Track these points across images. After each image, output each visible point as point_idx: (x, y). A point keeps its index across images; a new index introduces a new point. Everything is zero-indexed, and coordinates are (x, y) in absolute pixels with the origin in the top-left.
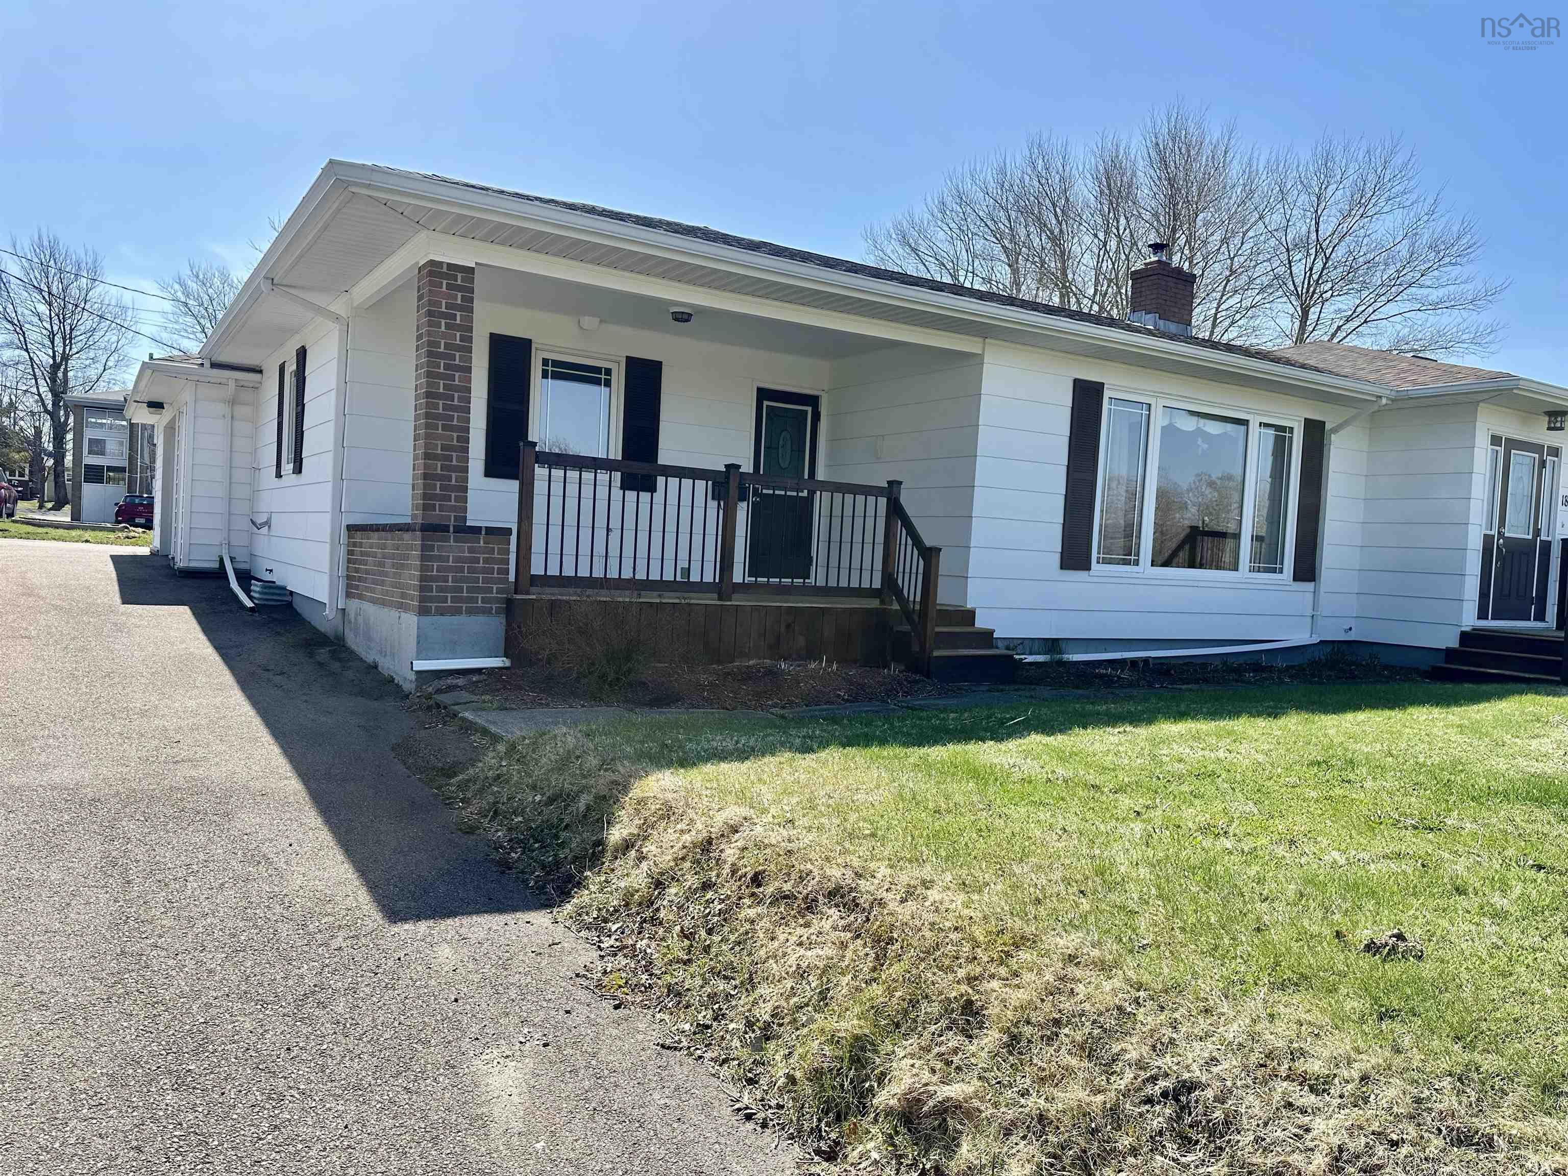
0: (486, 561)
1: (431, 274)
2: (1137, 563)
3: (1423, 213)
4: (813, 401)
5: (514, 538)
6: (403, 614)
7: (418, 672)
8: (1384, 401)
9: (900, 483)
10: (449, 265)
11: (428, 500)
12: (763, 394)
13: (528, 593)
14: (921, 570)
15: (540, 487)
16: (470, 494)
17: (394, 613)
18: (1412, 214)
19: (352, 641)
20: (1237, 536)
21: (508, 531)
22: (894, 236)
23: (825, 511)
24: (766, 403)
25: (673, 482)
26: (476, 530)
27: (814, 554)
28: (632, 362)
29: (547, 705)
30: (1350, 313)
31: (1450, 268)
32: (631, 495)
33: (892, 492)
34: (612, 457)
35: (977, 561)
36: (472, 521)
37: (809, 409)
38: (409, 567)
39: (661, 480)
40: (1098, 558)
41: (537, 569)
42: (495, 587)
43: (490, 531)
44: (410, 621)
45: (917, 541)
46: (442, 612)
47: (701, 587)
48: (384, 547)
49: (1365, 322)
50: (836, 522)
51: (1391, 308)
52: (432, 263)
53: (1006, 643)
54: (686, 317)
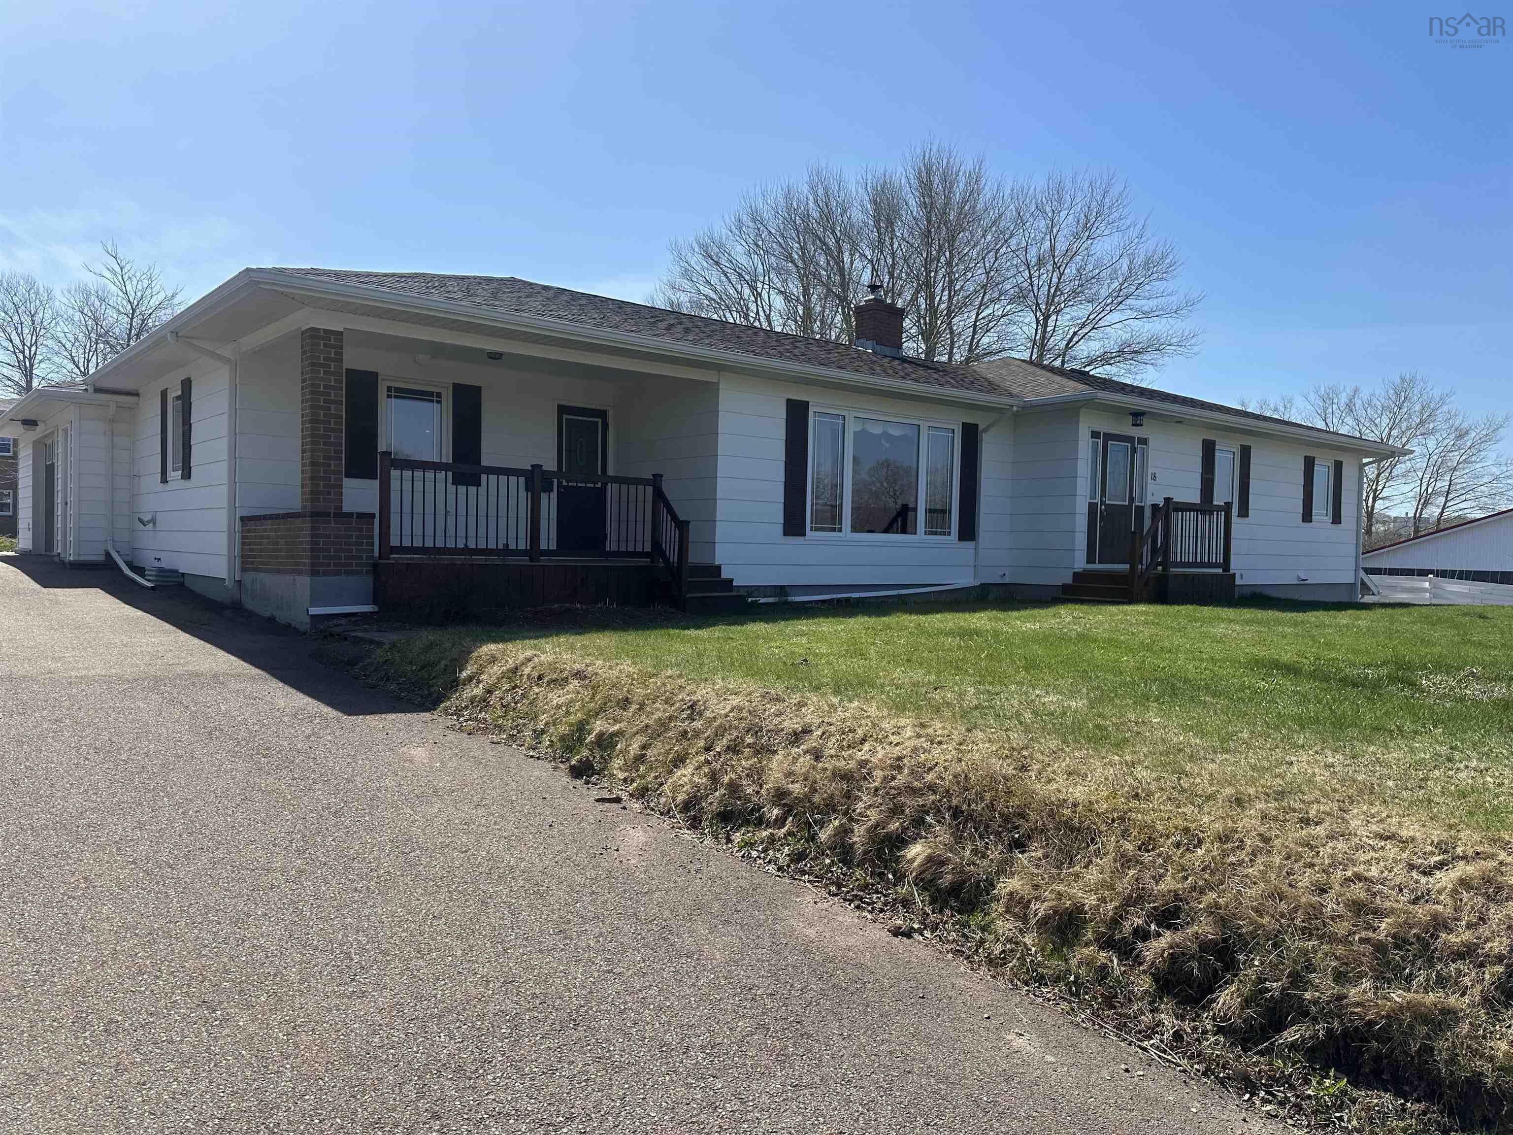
0: (357, 537)
1: (312, 337)
2: (840, 530)
3: (1134, 237)
4: (603, 414)
5: (377, 521)
6: (296, 577)
7: (312, 616)
8: (1015, 409)
9: (662, 476)
10: (325, 331)
11: (314, 495)
12: (562, 410)
13: (389, 559)
14: (677, 539)
15: (395, 485)
16: (344, 490)
17: (288, 578)
18: (1126, 238)
19: (249, 604)
20: (915, 510)
21: (373, 516)
22: (697, 250)
23: (616, 498)
24: (565, 417)
25: (493, 478)
26: (351, 515)
27: (608, 531)
28: (458, 389)
29: (411, 629)
30: (1084, 320)
31: (1158, 283)
32: (462, 489)
33: (656, 481)
34: (444, 460)
35: (721, 531)
36: (345, 509)
37: (600, 420)
38: (301, 543)
39: (484, 477)
40: (812, 527)
41: (394, 542)
42: (364, 555)
43: (361, 516)
44: (304, 582)
45: (674, 517)
46: (326, 573)
47: (517, 552)
48: (276, 531)
49: (1093, 328)
50: (624, 505)
51: (1115, 317)
52: (313, 329)
53: (746, 589)
54: (498, 356)
